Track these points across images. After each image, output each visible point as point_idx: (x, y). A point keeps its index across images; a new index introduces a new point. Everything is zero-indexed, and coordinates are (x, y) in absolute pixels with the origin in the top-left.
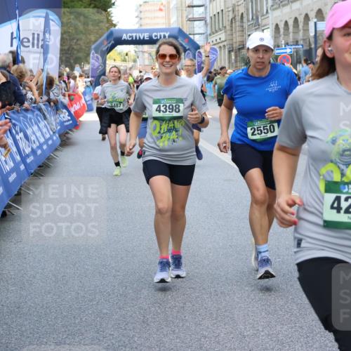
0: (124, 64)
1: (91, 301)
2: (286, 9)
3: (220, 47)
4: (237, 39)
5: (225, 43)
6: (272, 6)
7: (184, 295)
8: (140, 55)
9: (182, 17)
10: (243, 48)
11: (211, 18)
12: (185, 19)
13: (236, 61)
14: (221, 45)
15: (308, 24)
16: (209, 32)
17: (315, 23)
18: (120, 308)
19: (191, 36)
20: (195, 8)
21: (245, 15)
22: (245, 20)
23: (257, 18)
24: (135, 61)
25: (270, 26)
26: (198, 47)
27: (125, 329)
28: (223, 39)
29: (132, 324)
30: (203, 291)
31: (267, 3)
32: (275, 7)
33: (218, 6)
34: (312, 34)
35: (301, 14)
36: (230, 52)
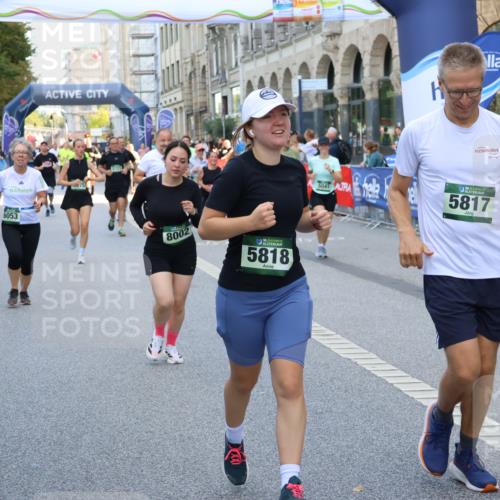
0: (48, 130)
1: (15, 451)
2: (262, 62)
3: (176, 110)
4: (198, 99)
5: (182, 105)
6: (243, 57)
7: (139, 441)
8: (69, 117)
9: (124, 69)
10: (206, 111)
11: (163, 71)
12: (129, 72)
13: (196, 128)
14: (177, 106)
15: (290, 82)
16: (160, 90)
17: (300, 82)
18: (55, 461)
19: (137, 95)
20: (142, 58)
21: (207, 68)
22: (208, 74)
23: (224, 72)
24: (62, 126)
25: (241, 83)
26: (146, 109)
27: (63, 489)
28: (179, 98)
29: (72, 481)
30: (165, 436)
31: (236, 54)
32: (246, 58)
33: (173, 56)
34: (296, 94)
35: (279, 69)
36: (188, 116)
